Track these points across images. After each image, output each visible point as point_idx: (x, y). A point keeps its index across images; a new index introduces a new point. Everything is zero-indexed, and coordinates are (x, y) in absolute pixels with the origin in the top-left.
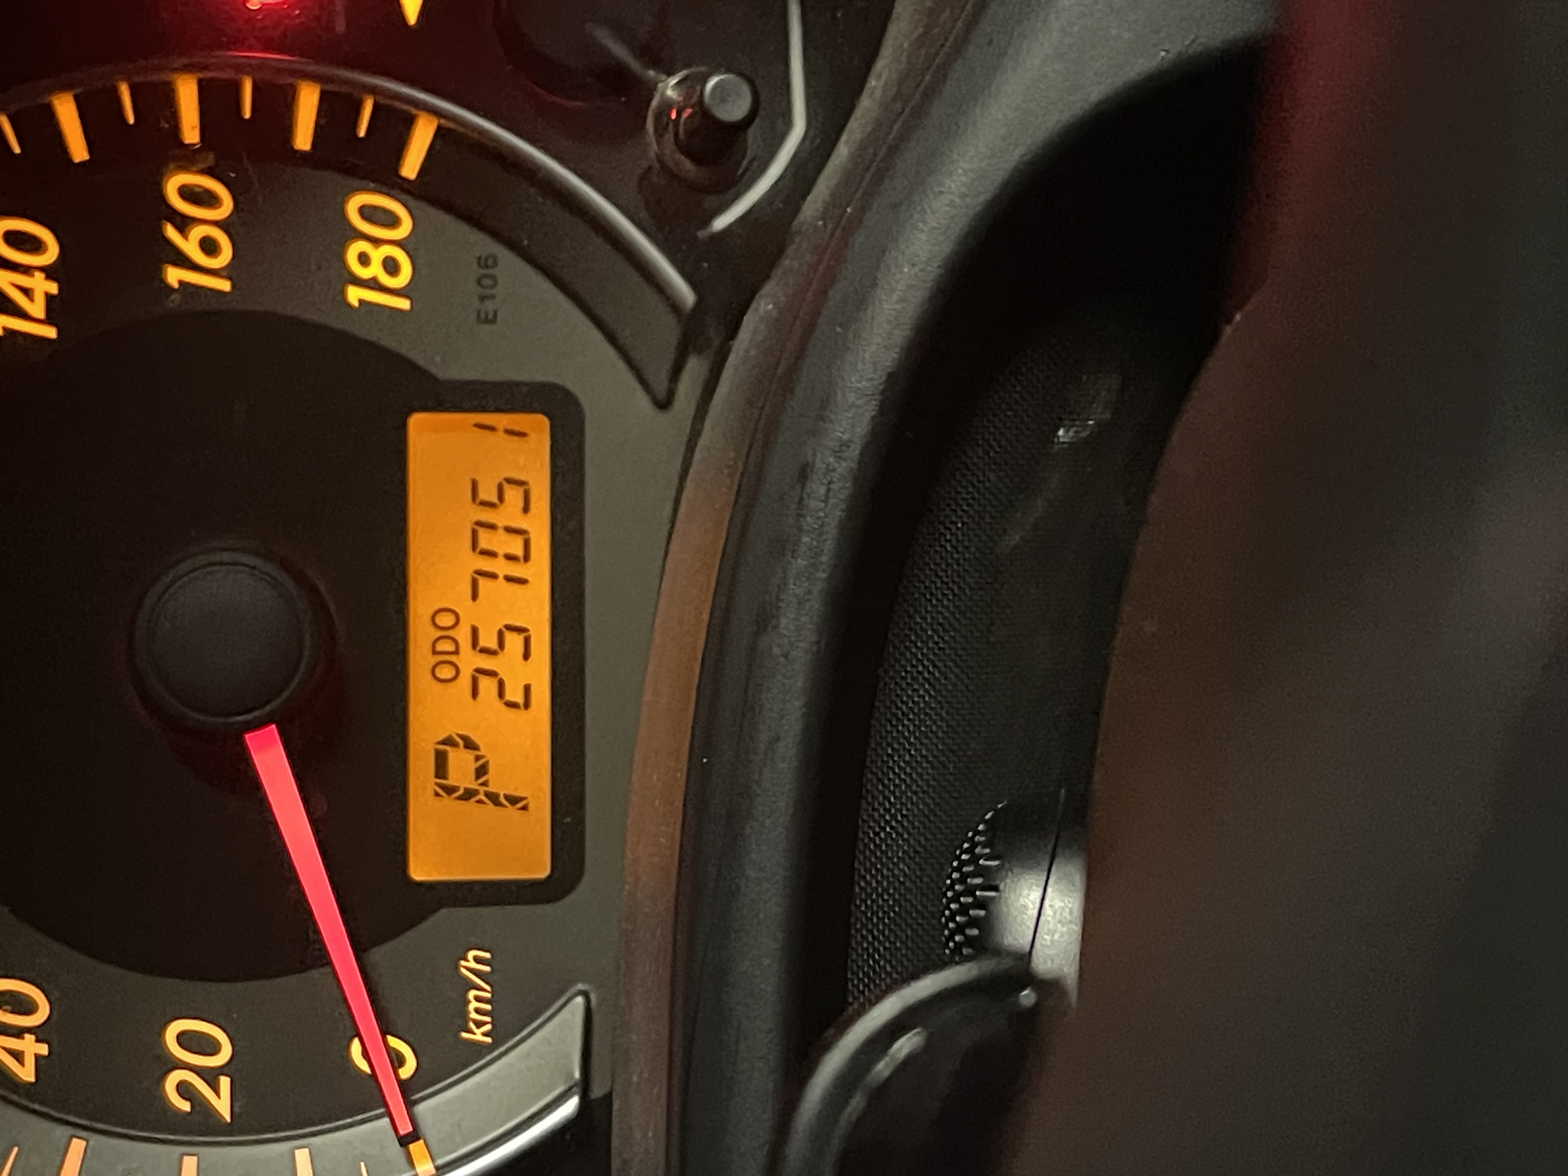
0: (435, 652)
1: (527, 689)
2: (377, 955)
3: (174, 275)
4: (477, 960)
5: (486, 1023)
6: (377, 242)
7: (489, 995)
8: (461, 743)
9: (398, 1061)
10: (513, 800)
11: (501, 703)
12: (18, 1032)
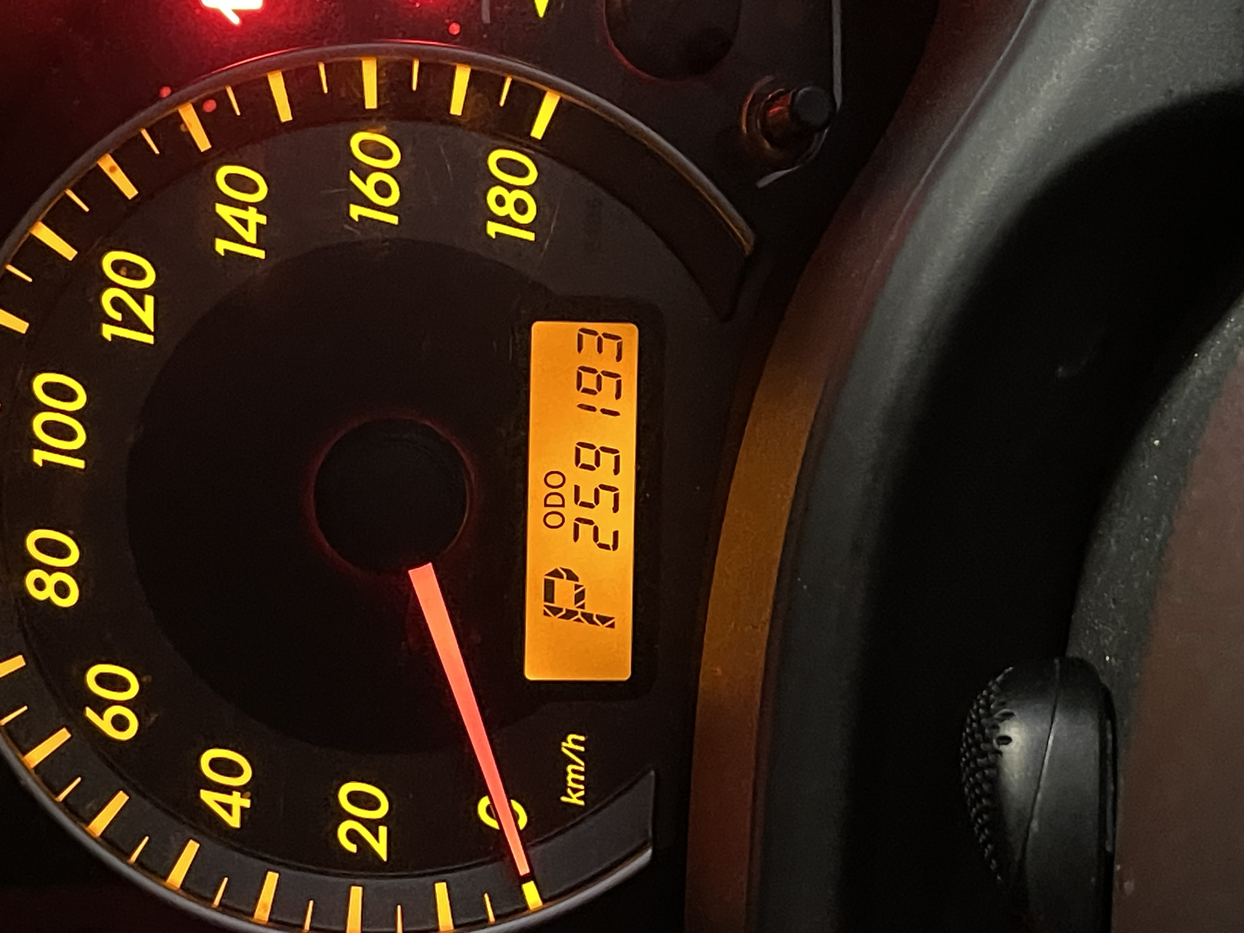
0: (546, 505)
1: (616, 534)
3: (355, 211)
4: (575, 742)
5: (579, 790)
6: (510, 188)
7: (582, 769)
8: (565, 575)
10: (604, 620)
11: (595, 545)
12: (227, 790)
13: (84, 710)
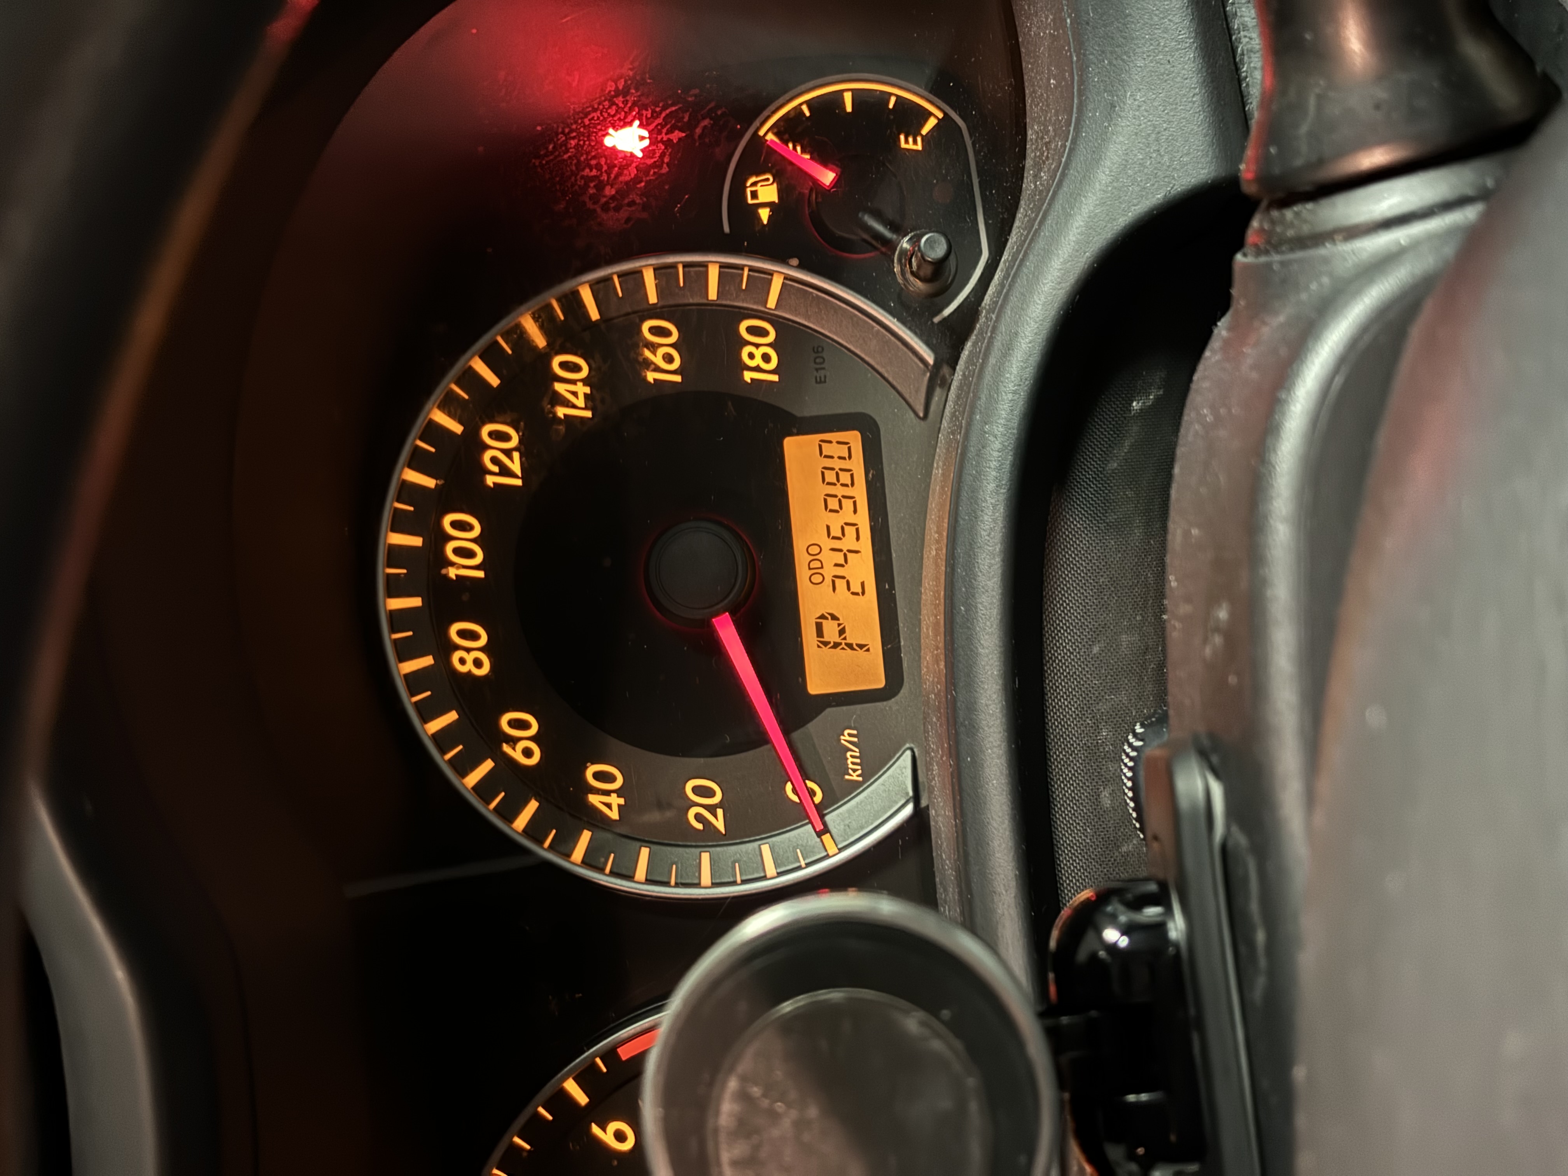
0: (810, 569)
1: (863, 584)
2: (796, 735)
3: (651, 376)
4: (850, 735)
5: (857, 770)
6: (757, 346)
7: (858, 754)
8: (829, 617)
9: (812, 793)
10: (861, 646)
11: (849, 593)
12: (607, 793)
13: (501, 747)
